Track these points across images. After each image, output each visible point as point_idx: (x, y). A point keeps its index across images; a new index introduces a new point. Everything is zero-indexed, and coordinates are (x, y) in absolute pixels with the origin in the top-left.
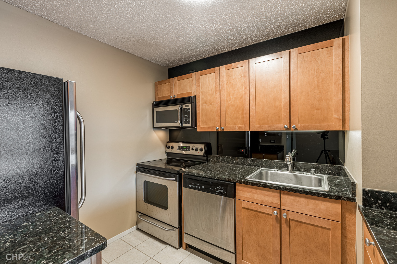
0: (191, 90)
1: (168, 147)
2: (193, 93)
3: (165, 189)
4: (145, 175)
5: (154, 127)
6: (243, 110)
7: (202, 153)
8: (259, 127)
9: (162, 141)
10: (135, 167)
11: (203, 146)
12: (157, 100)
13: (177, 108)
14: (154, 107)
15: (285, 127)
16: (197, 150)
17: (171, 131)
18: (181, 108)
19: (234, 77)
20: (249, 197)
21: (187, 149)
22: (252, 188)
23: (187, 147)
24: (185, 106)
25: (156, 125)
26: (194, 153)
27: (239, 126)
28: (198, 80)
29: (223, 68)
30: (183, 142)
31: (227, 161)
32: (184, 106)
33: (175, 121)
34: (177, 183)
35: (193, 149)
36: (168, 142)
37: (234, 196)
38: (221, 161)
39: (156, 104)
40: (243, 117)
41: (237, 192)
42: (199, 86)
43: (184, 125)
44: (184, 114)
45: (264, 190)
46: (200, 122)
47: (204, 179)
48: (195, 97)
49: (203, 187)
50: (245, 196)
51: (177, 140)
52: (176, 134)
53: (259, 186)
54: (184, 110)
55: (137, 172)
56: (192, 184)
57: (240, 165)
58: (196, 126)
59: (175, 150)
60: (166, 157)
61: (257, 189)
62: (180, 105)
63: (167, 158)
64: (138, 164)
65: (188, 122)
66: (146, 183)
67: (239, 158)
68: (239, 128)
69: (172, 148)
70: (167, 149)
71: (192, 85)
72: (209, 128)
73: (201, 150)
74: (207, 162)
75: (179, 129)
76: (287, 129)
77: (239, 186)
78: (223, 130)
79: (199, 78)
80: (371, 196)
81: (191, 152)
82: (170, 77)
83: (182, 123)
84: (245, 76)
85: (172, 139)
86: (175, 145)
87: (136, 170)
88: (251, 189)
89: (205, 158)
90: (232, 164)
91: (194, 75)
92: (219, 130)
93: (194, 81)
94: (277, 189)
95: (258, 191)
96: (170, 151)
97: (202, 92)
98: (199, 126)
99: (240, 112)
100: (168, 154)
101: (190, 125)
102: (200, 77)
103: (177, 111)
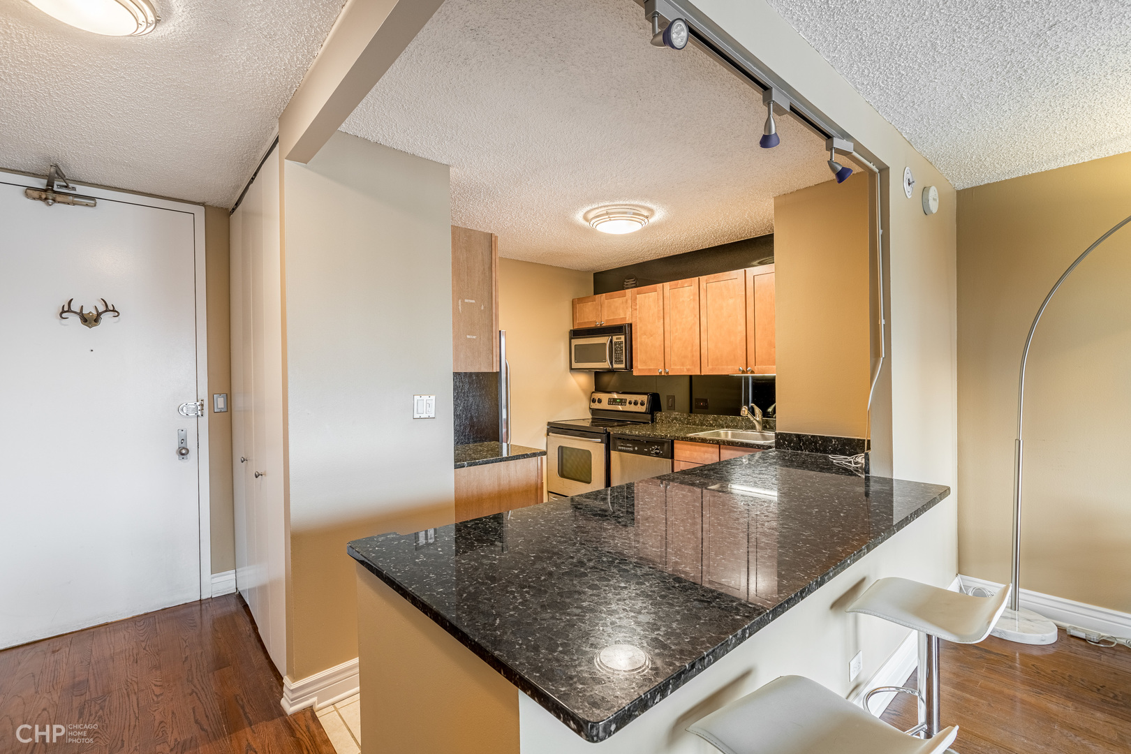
0: (625, 314)
1: (594, 401)
2: (627, 318)
3: (588, 454)
4: (561, 437)
5: (571, 369)
6: (693, 346)
7: (643, 409)
8: (712, 369)
9: (584, 391)
10: (546, 427)
11: (645, 398)
12: (576, 327)
13: (604, 340)
14: (571, 339)
15: (740, 370)
16: (636, 403)
17: (598, 374)
18: (611, 341)
19: (681, 300)
20: (688, 456)
21: (622, 402)
22: (692, 445)
23: (621, 400)
24: (617, 339)
25: (575, 365)
26: (632, 408)
27: (688, 367)
28: (634, 300)
29: (667, 285)
30: (618, 393)
31: (680, 420)
32: (614, 338)
33: (603, 360)
34: (603, 445)
35: (630, 403)
36: (593, 392)
37: (672, 457)
38: (672, 421)
39: (576, 334)
40: (693, 356)
41: (676, 451)
42: (636, 309)
43: (615, 366)
44: (616, 350)
45: (703, 446)
46: (637, 361)
47: (637, 438)
48: (631, 325)
49: (636, 448)
50: (684, 455)
51: (608, 390)
52: (606, 379)
53: (698, 442)
54: (615, 344)
55: (548, 435)
56: (622, 446)
57: (698, 425)
58: (631, 367)
59: (605, 405)
60: (590, 416)
61: (696, 445)
62: (609, 336)
63: (592, 418)
64: (549, 424)
65: (621, 362)
66: (561, 449)
67: (696, 416)
68: (688, 370)
69: (600, 401)
70: (592, 404)
71: (627, 308)
72: (650, 370)
73: (642, 404)
74: (653, 422)
75: (611, 371)
76: (743, 372)
77: (677, 443)
78: (668, 373)
79: (636, 298)
80: (781, 438)
81: (628, 408)
82: (596, 293)
83: (611, 363)
84: (694, 300)
85: (599, 388)
86: (605, 397)
87: (546, 432)
88: (689, 447)
89: (649, 416)
90: (687, 424)
91: (629, 292)
92: (663, 374)
93: (629, 301)
94: (715, 444)
95: (697, 448)
96: (596, 406)
97: (640, 318)
98: (637, 367)
99: (689, 349)
100: (594, 411)
101: (623, 366)
102: (638, 296)
103: (604, 344)
